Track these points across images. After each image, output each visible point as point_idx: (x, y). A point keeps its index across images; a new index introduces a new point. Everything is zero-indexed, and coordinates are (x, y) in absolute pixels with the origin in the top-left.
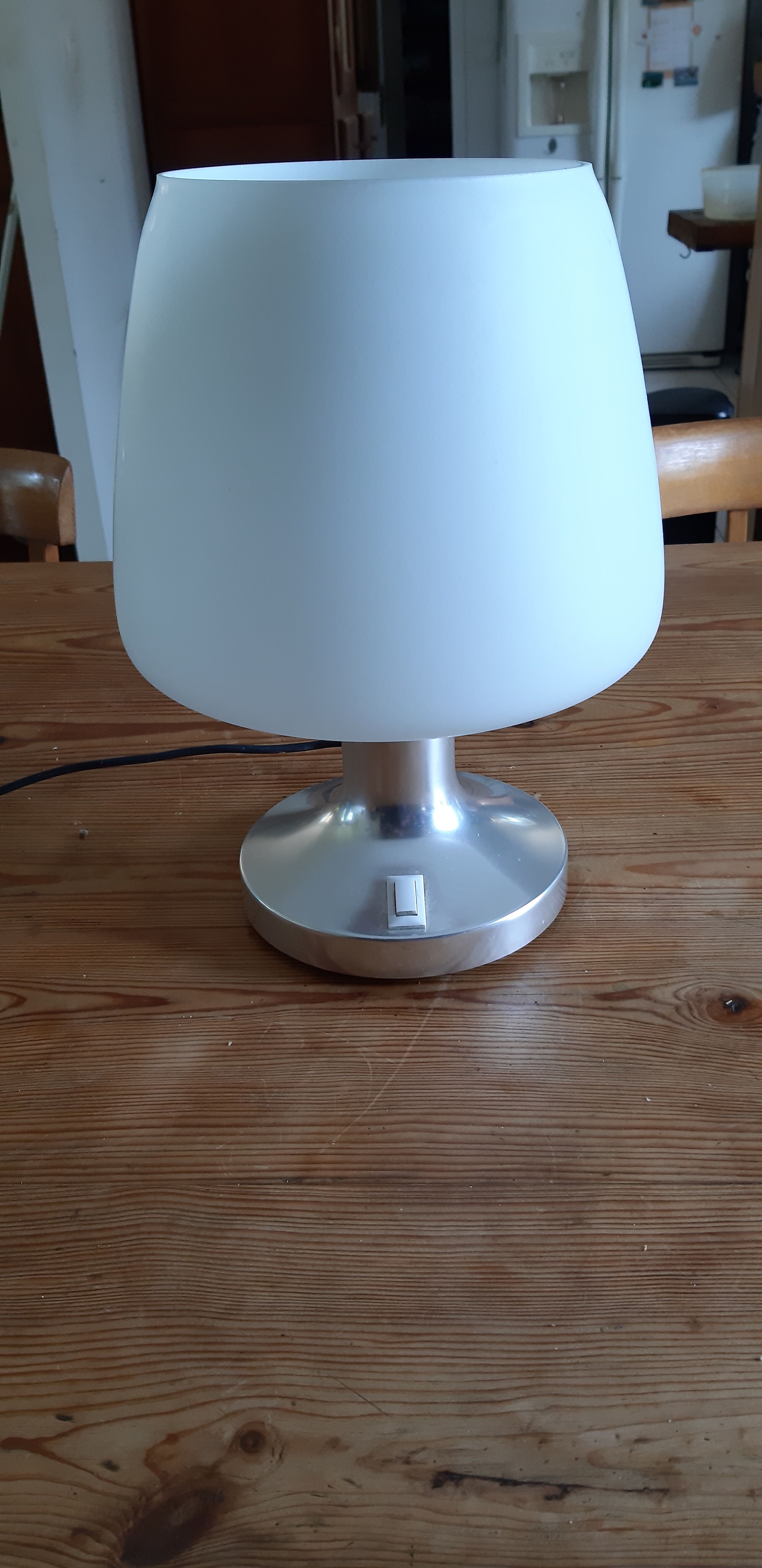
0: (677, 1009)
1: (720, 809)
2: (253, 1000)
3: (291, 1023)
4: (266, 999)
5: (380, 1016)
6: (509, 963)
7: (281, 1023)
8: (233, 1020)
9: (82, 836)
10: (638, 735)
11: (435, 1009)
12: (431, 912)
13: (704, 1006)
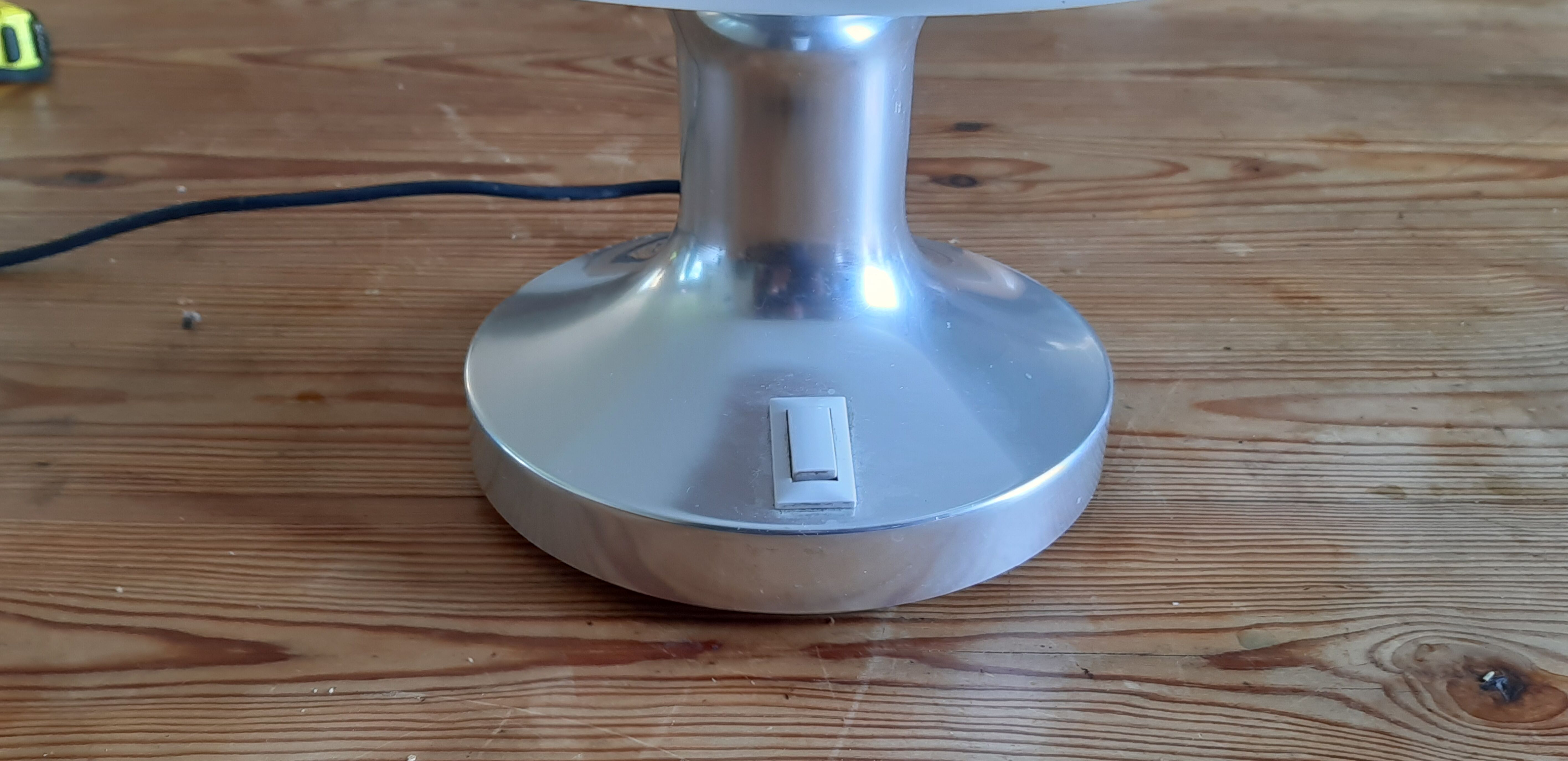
0: (1387, 690)
1: (1325, 312)
2: (474, 655)
3: (554, 711)
4: (505, 654)
5: (754, 698)
6: (1013, 582)
7: (532, 712)
8: (423, 701)
9: (188, 324)
10: (1151, 202)
11: (872, 683)
12: (864, 477)
13: (1441, 686)
